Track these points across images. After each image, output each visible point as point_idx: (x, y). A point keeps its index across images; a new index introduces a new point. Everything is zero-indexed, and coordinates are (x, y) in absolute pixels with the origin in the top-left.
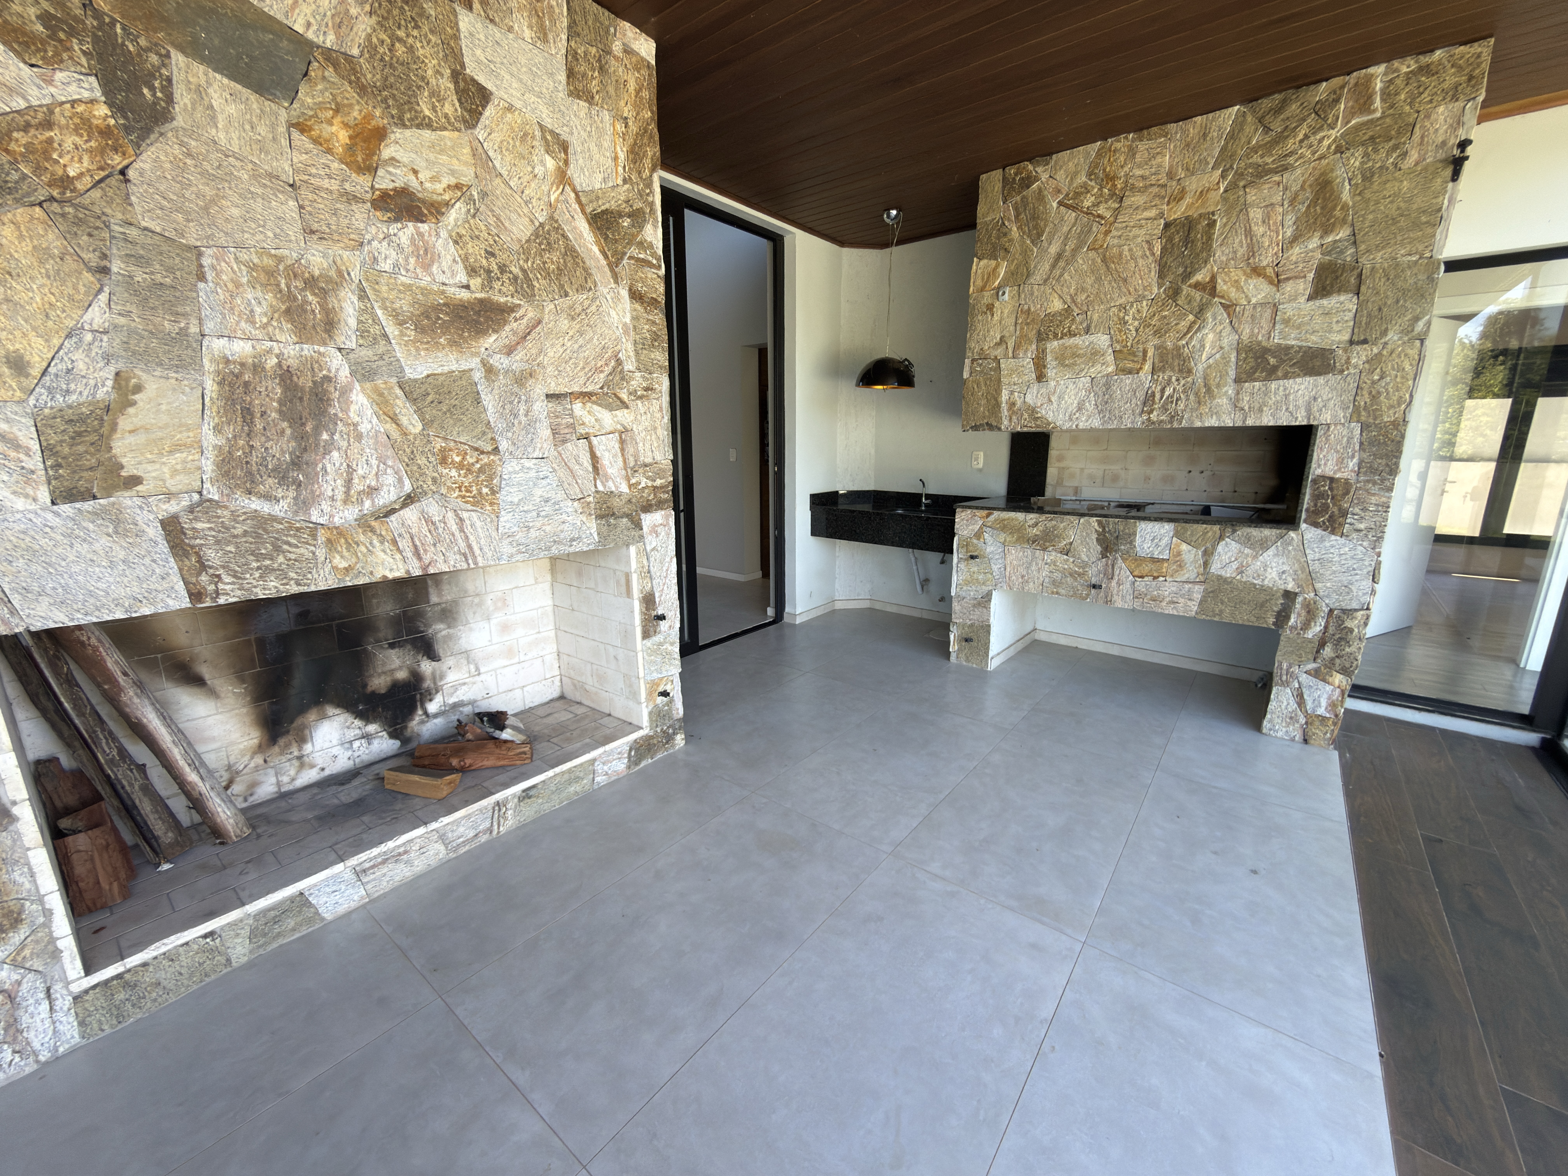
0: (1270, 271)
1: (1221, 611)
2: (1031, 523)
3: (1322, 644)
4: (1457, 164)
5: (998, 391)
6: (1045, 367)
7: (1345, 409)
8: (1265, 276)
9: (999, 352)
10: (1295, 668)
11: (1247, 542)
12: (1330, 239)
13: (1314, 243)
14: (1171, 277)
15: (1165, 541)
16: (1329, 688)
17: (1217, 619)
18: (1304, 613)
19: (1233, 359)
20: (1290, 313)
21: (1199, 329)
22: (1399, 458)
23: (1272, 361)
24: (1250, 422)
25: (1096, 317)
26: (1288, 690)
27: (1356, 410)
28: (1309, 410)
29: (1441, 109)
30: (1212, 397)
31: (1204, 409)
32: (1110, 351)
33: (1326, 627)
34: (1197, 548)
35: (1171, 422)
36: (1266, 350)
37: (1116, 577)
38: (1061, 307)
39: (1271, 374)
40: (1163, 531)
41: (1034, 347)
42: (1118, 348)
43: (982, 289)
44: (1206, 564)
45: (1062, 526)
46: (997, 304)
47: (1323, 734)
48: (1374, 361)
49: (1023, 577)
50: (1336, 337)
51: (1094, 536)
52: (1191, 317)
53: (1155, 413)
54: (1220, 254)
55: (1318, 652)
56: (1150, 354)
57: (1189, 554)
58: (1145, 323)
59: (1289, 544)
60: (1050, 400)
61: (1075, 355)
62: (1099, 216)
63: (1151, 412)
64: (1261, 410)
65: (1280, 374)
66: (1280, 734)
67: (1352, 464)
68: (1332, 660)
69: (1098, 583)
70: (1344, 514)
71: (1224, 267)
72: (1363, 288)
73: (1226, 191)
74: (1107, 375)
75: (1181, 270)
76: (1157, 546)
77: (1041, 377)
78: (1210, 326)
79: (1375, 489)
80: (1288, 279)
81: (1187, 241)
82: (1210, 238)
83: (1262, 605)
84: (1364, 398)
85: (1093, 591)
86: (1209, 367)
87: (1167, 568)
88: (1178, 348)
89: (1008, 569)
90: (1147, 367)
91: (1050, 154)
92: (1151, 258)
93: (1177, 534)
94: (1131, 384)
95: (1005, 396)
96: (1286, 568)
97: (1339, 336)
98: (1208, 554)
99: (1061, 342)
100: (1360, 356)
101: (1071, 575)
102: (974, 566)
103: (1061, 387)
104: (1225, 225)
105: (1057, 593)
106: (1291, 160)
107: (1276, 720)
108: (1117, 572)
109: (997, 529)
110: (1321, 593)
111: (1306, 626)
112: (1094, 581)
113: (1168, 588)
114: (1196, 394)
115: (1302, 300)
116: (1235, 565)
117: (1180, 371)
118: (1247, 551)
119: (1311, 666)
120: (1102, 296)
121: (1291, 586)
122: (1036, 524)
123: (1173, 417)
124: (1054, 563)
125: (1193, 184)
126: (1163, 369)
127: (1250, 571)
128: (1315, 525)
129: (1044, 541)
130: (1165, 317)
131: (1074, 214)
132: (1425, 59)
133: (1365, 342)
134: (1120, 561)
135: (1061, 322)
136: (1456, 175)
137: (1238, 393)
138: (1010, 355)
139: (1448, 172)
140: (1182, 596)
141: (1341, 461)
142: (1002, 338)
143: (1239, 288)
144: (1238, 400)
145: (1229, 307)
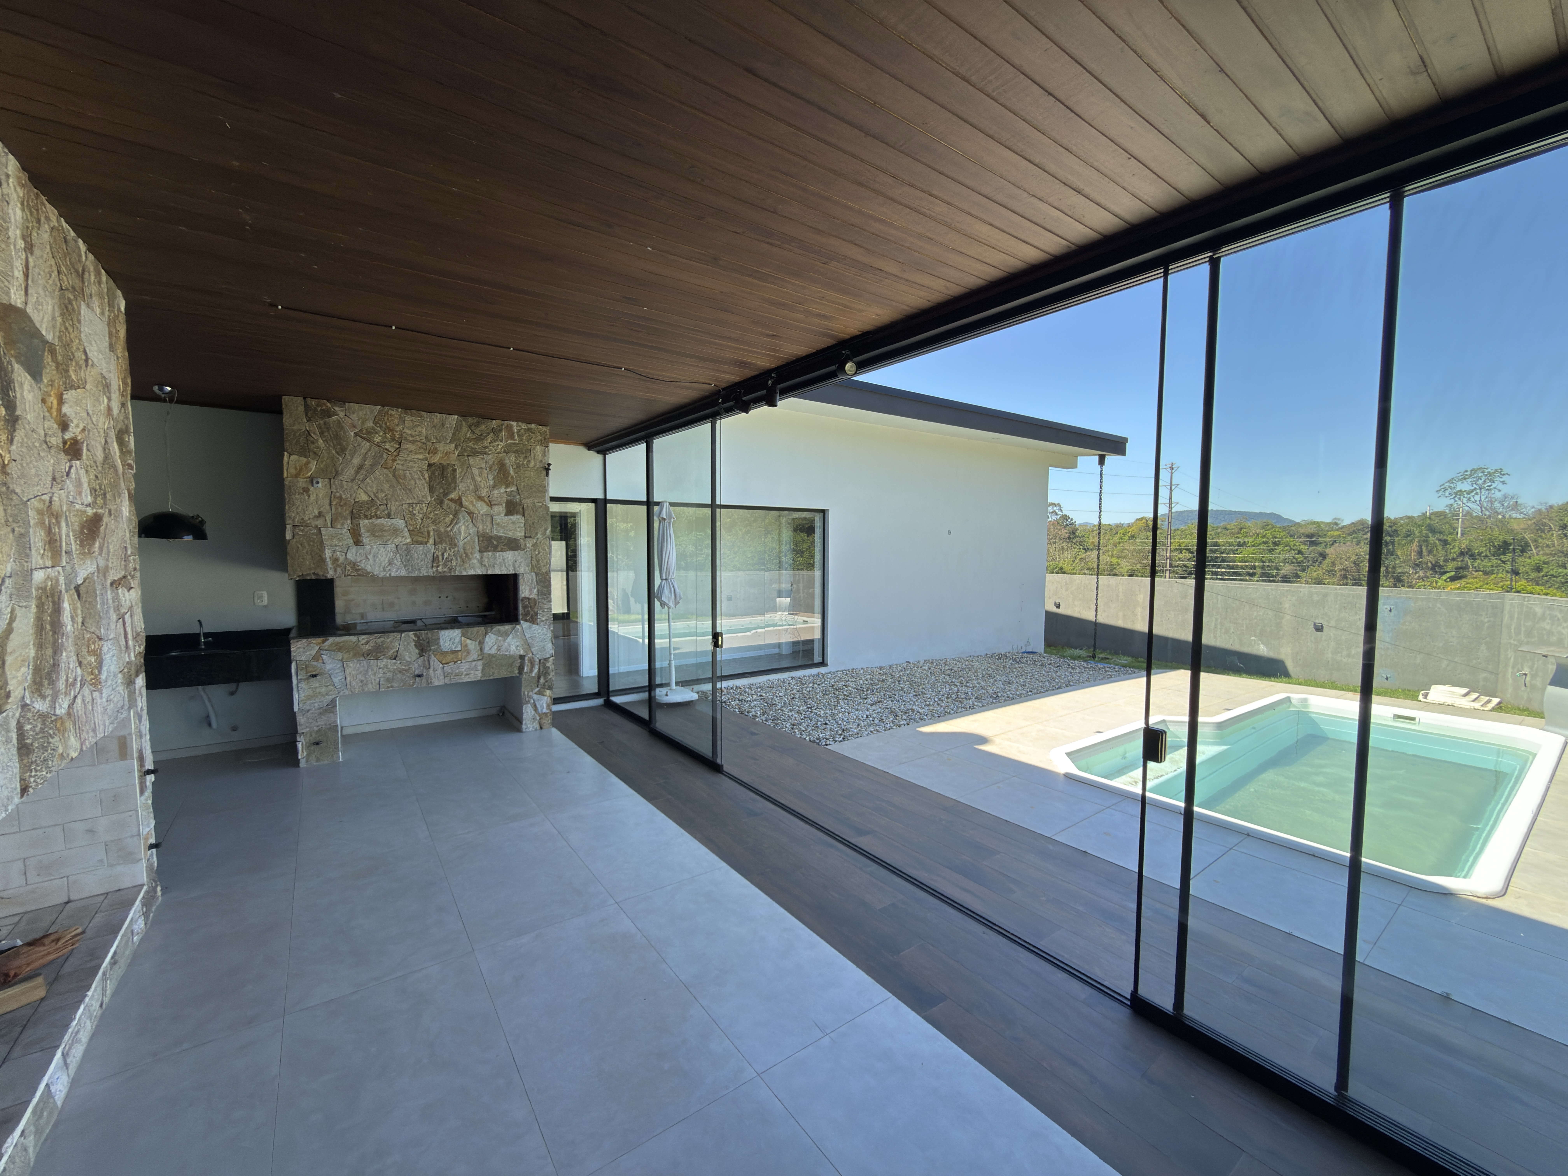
0: (486, 499)
1: (493, 673)
2: (363, 642)
3: (539, 678)
4: (547, 470)
5: (322, 550)
6: (360, 536)
7: (528, 566)
8: (485, 501)
9: (319, 522)
10: (531, 693)
11: (499, 633)
12: (509, 490)
13: (503, 490)
14: (436, 493)
15: (458, 639)
16: (546, 698)
17: (492, 678)
18: (529, 664)
19: (477, 540)
20: (499, 521)
21: (456, 523)
22: (550, 587)
23: (495, 543)
24: (490, 572)
25: (393, 508)
26: (529, 705)
27: (532, 566)
28: (514, 566)
29: (538, 447)
30: (470, 559)
31: (467, 565)
32: (406, 529)
33: (539, 669)
34: (476, 641)
35: (450, 573)
36: (491, 537)
37: (432, 668)
38: (367, 499)
39: (495, 549)
40: (455, 634)
41: (349, 522)
42: (412, 528)
43: (297, 476)
44: (481, 649)
45: (388, 640)
46: (312, 489)
47: (547, 721)
48: (534, 545)
49: (362, 681)
50: (519, 534)
51: (413, 644)
52: (451, 516)
53: (440, 567)
54: (462, 486)
55: (538, 682)
56: (432, 534)
57: (471, 645)
58: (425, 516)
59: (518, 632)
60: (367, 558)
61: (382, 530)
62: (386, 449)
63: (438, 566)
64: (494, 566)
65: (499, 549)
66: (531, 729)
67: (535, 591)
68: (544, 684)
69: (420, 673)
70: (536, 614)
71: (464, 493)
72: (526, 514)
73: (458, 456)
74: (407, 544)
75: (442, 490)
76: (453, 643)
77: (358, 542)
78: (462, 522)
79: (545, 602)
80: (495, 504)
81: (443, 475)
82: (455, 477)
83: (511, 666)
84: (534, 562)
85: (417, 679)
86: (465, 543)
87: (462, 655)
88: (446, 532)
89: (348, 679)
90: (431, 541)
91: (345, 402)
92: (424, 481)
93: (463, 635)
94: (423, 550)
95: (328, 553)
96: (518, 644)
97: (520, 534)
98: (481, 643)
99: (371, 521)
100: (529, 543)
101: (400, 672)
102: (315, 683)
103: (375, 549)
104: (461, 472)
105: (392, 687)
106: (487, 450)
107: (528, 722)
108: (432, 663)
109: (334, 651)
110: (534, 653)
111: (531, 671)
112: (417, 673)
113: (464, 667)
114: (461, 557)
115: (503, 515)
116: (495, 647)
117: (450, 544)
118: (500, 638)
119: (537, 689)
120: (396, 497)
121: (522, 653)
122: (367, 642)
123: (451, 569)
124: (386, 666)
125: (441, 447)
126: (441, 543)
127: (503, 648)
128: (526, 621)
129: (376, 653)
130: (437, 514)
131: (368, 444)
132: (529, 426)
133: (530, 537)
134: (433, 656)
135: (369, 508)
136: (547, 475)
137: (482, 558)
138: (329, 525)
139: (545, 473)
140: (472, 669)
141: (531, 590)
142: (320, 513)
143: (474, 505)
144: (483, 561)
145: (470, 514)
